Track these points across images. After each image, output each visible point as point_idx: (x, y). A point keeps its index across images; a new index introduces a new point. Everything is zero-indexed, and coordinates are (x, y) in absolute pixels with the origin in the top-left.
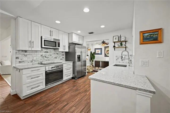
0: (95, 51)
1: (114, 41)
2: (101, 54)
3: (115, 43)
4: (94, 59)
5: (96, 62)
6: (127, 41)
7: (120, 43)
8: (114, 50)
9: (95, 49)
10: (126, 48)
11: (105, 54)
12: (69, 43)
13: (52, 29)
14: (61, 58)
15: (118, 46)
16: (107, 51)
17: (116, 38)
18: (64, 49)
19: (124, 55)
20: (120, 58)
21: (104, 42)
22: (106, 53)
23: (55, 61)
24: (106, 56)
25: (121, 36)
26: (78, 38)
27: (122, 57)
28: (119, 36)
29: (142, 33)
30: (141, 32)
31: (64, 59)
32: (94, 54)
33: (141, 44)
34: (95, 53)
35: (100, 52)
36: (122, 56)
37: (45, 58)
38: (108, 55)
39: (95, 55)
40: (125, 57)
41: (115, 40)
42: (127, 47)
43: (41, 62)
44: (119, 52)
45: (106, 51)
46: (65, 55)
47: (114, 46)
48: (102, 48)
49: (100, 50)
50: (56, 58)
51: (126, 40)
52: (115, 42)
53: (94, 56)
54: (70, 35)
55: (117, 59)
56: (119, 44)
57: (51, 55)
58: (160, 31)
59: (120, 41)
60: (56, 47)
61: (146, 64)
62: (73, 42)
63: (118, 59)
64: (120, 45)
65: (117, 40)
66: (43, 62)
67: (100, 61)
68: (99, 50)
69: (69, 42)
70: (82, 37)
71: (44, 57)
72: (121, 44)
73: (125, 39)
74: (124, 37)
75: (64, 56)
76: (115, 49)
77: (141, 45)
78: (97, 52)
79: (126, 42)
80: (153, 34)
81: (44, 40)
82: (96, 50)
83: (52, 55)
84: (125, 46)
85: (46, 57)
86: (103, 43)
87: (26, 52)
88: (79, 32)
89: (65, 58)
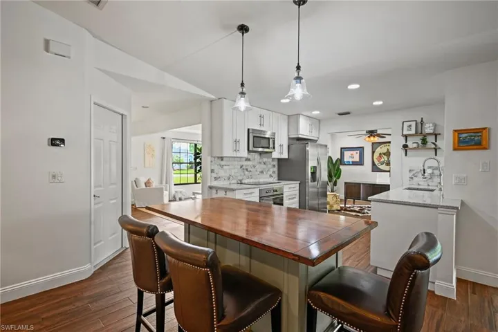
0: (342, 154)
1: (406, 132)
2: (360, 163)
3: (408, 139)
4: (339, 178)
5: (348, 186)
6: (440, 134)
7: (421, 137)
8: (404, 154)
9: (341, 148)
10: (436, 150)
11: (373, 164)
12: (289, 138)
13: (263, 112)
14: (270, 173)
15: (415, 145)
16: (380, 154)
17: (410, 126)
18: (281, 153)
19: (430, 167)
20: (420, 175)
21: (372, 133)
22: (376, 162)
23: (261, 181)
24: (375, 169)
25: (424, 120)
26: (309, 127)
27: (424, 173)
28: (419, 121)
29: (456, 134)
30: (455, 131)
31: (276, 176)
32: (338, 162)
33: (455, 149)
34: (341, 161)
35: (357, 159)
36: (424, 170)
37: (246, 173)
38: (383, 167)
39: (341, 167)
40: (433, 173)
41: (408, 130)
42: (440, 148)
43: (241, 181)
44: (417, 160)
45: (376, 155)
46: (276, 166)
47: (405, 146)
48: (363, 148)
49: (358, 152)
50: (262, 172)
51: (437, 132)
52: (406, 137)
53: (339, 171)
54: (292, 119)
55: (412, 178)
56: (418, 140)
57: (254, 167)
58: (484, 131)
59: (422, 133)
60: (268, 148)
61: (463, 181)
62: (300, 136)
63: (416, 176)
64: (420, 142)
65: (413, 132)
66: (243, 182)
67: (360, 184)
68: (354, 152)
69: (291, 137)
70: (318, 122)
71: (245, 171)
72: (424, 142)
73: (434, 129)
74: (431, 125)
75: (276, 169)
76: (408, 153)
77: (455, 152)
78: (346, 159)
79: (438, 136)
80: (474, 134)
81: (254, 137)
82: (345, 152)
83: (257, 167)
84: (434, 146)
85: (247, 170)
86: (371, 135)
87: (222, 160)
88: (316, 112)
89: (277, 172)
